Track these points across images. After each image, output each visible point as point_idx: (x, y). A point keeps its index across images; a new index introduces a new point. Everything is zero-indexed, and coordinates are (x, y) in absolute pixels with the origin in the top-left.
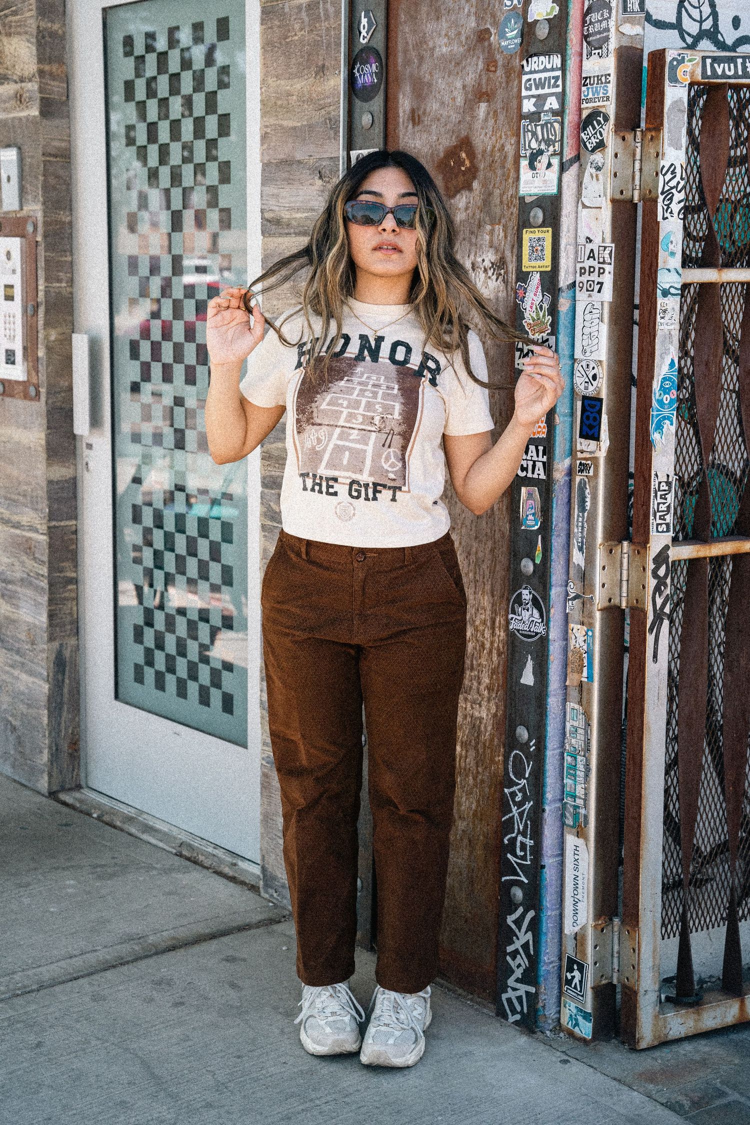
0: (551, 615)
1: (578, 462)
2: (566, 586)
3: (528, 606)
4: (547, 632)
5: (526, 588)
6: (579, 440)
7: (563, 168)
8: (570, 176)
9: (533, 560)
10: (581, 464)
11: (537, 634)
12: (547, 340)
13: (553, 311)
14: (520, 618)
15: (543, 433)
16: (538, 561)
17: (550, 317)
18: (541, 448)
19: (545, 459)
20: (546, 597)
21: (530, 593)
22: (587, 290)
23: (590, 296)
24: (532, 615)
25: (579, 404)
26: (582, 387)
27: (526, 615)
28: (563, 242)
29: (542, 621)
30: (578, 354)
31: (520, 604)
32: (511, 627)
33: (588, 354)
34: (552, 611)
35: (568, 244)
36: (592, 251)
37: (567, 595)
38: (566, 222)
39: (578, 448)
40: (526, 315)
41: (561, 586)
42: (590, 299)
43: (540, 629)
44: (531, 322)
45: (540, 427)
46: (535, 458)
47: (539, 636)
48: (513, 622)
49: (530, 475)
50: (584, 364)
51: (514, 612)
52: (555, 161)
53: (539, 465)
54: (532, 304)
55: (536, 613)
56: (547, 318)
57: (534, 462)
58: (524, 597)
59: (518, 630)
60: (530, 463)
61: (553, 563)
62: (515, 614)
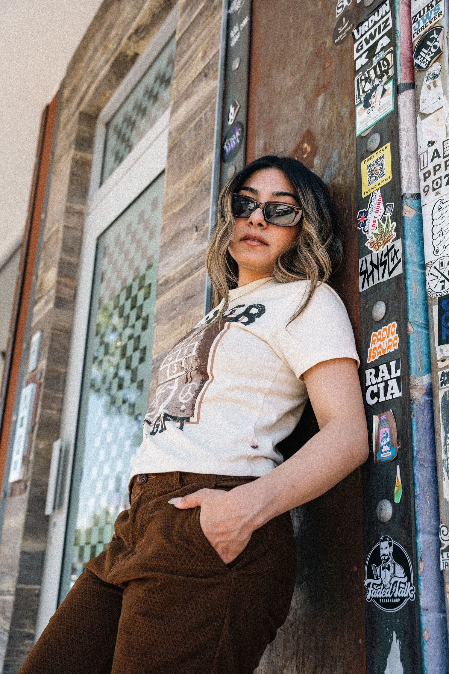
0: (420, 571)
1: (440, 374)
2: (437, 534)
3: (389, 563)
4: (417, 594)
5: (384, 540)
6: (438, 348)
7: (397, 91)
8: (406, 97)
9: (392, 501)
10: (443, 375)
11: (402, 599)
12: (393, 246)
13: (398, 217)
14: (378, 582)
15: (395, 345)
16: (397, 500)
17: (394, 223)
18: (393, 364)
19: (399, 373)
20: (412, 546)
21: (390, 544)
22: (434, 190)
23: (437, 194)
24: (394, 575)
25: (435, 309)
26: (437, 289)
27: (386, 575)
28: (404, 153)
29: (409, 580)
30: (429, 257)
31: (378, 562)
32: (368, 597)
33: (441, 251)
34: (421, 566)
35: (407, 156)
36: (436, 151)
37: (440, 544)
38: (405, 137)
39: (439, 358)
40: (369, 236)
41: (430, 533)
42: (438, 196)
43: (407, 591)
44: (374, 239)
45: (390, 340)
46: (387, 377)
47: (405, 602)
48: (370, 589)
49: (382, 399)
50: (437, 264)
51: (371, 576)
52: (390, 86)
53: (393, 383)
54: (374, 222)
55: (400, 571)
56: (391, 226)
57: (386, 382)
58: (382, 552)
59: (377, 599)
60: (382, 386)
61: (418, 502)
62: (372, 578)
